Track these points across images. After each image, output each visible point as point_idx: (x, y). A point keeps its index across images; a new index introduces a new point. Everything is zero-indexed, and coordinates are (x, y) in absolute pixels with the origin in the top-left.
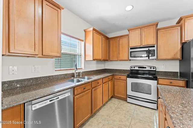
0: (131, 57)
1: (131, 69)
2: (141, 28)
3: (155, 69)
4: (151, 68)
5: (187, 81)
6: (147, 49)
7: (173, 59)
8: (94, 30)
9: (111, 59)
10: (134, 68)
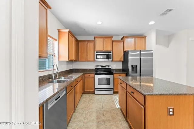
0: (97, 59)
1: (96, 68)
2: (103, 38)
3: (110, 68)
4: (108, 67)
5: (126, 74)
6: (107, 53)
7: (120, 61)
8: (69, 32)
9: (79, 60)
10: (98, 67)
